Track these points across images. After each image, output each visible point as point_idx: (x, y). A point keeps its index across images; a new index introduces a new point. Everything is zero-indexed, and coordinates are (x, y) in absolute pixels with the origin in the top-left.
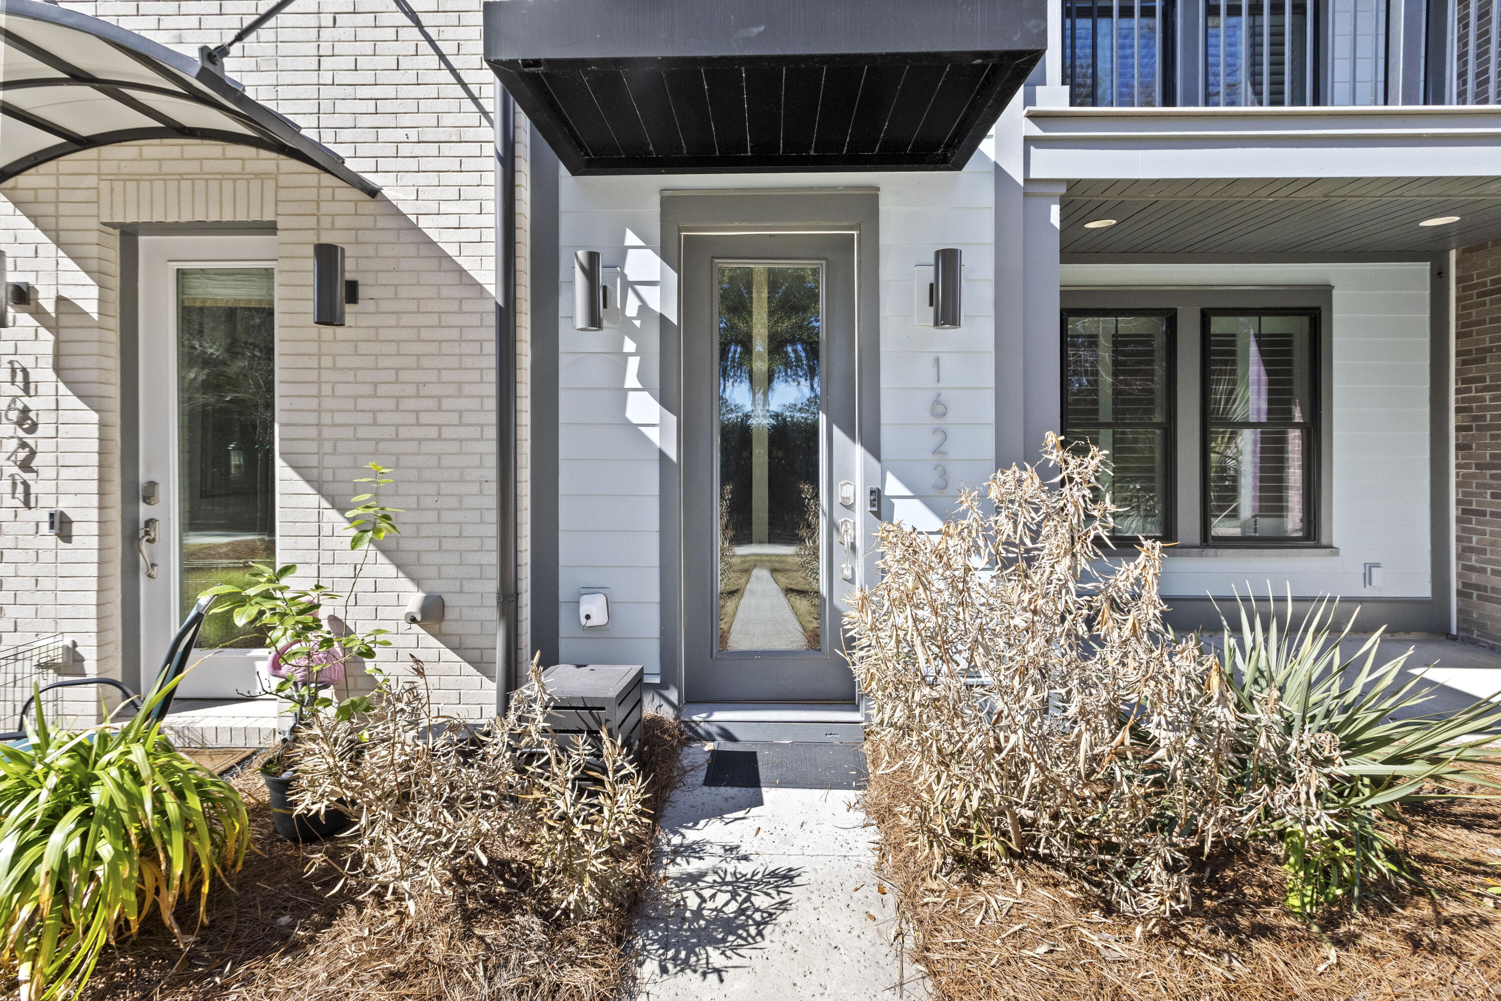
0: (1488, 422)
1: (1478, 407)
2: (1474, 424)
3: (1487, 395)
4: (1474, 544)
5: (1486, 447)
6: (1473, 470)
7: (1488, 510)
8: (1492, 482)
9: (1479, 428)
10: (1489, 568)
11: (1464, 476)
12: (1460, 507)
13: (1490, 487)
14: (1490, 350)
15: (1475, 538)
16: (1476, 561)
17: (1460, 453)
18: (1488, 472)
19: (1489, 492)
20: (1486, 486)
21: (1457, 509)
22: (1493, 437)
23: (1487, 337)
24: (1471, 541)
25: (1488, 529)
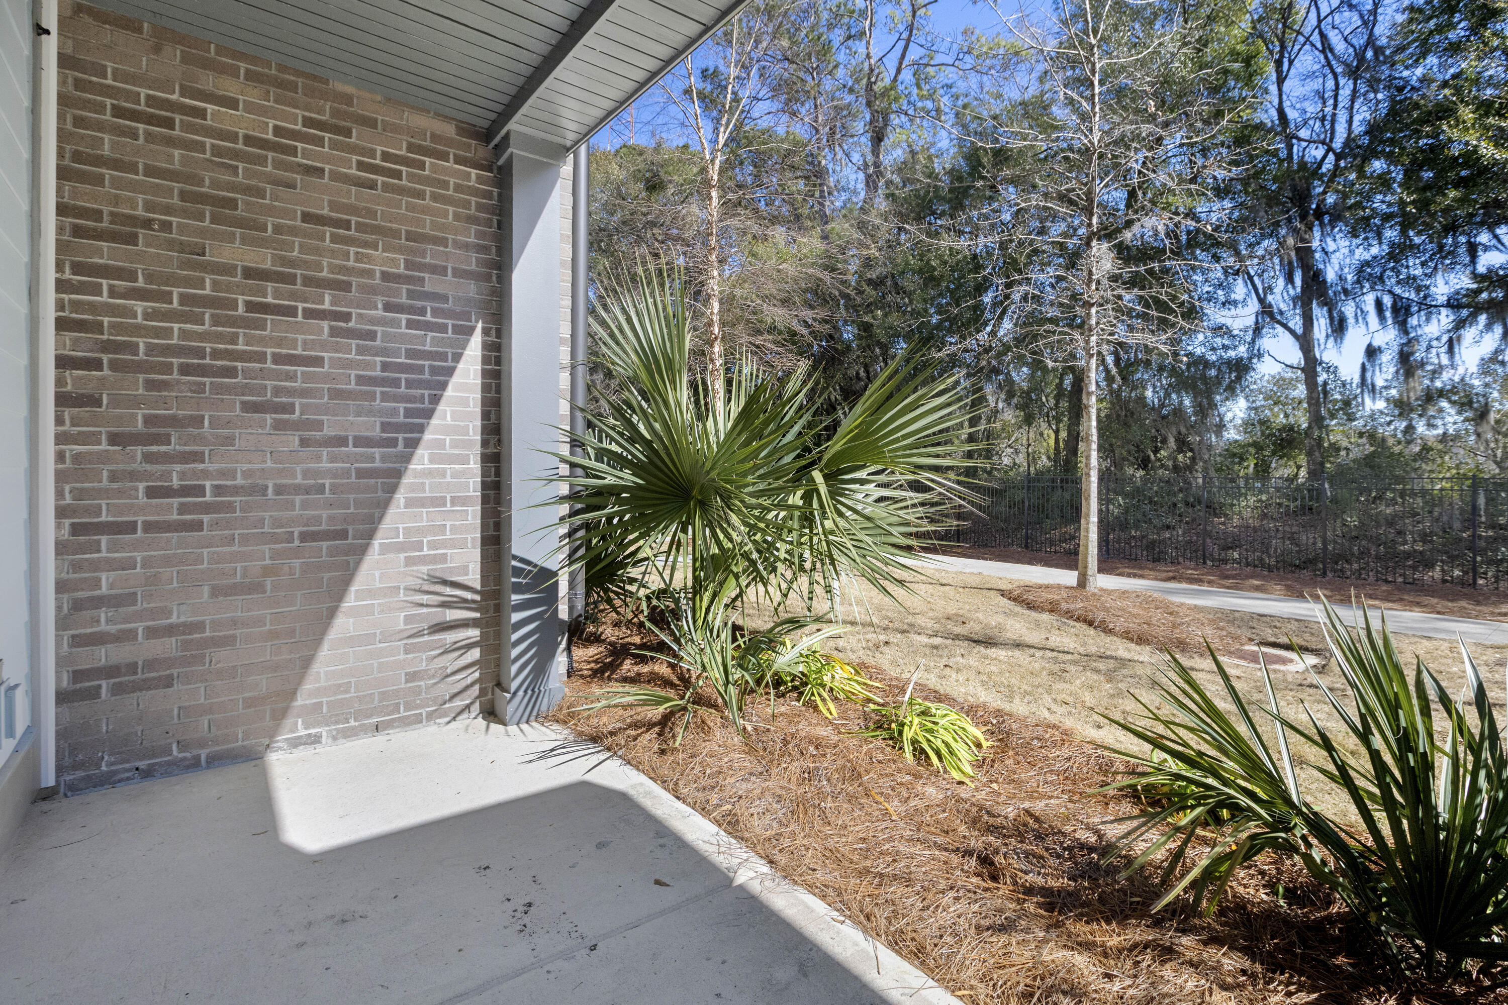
0: (142, 356)
1: (112, 326)
2: (105, 358)
3: (139, 307)
4: (104, 590)
5: (136, 402)
6: (104, 446)
7: (140, 519)
8: (149, 467)
9: (115, 366)
10: (140, 627)
11: (77, 458)
12: (67, 522)
13: (146, 476)
14: (147, 224)
15: (105, 578)
16: (108, 621)
17: (67, 414)
18: (139, 450)
19: (141, 486)
20: (134, 476)
21: (59, 526)
22: (151, 385)
23: (140, 198)
24: (97, 583)
25: (139, 556)
